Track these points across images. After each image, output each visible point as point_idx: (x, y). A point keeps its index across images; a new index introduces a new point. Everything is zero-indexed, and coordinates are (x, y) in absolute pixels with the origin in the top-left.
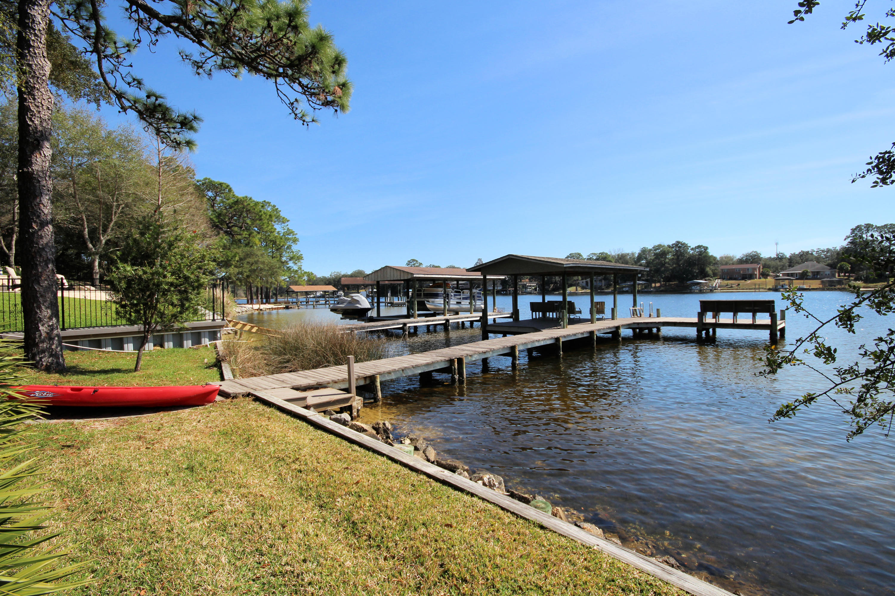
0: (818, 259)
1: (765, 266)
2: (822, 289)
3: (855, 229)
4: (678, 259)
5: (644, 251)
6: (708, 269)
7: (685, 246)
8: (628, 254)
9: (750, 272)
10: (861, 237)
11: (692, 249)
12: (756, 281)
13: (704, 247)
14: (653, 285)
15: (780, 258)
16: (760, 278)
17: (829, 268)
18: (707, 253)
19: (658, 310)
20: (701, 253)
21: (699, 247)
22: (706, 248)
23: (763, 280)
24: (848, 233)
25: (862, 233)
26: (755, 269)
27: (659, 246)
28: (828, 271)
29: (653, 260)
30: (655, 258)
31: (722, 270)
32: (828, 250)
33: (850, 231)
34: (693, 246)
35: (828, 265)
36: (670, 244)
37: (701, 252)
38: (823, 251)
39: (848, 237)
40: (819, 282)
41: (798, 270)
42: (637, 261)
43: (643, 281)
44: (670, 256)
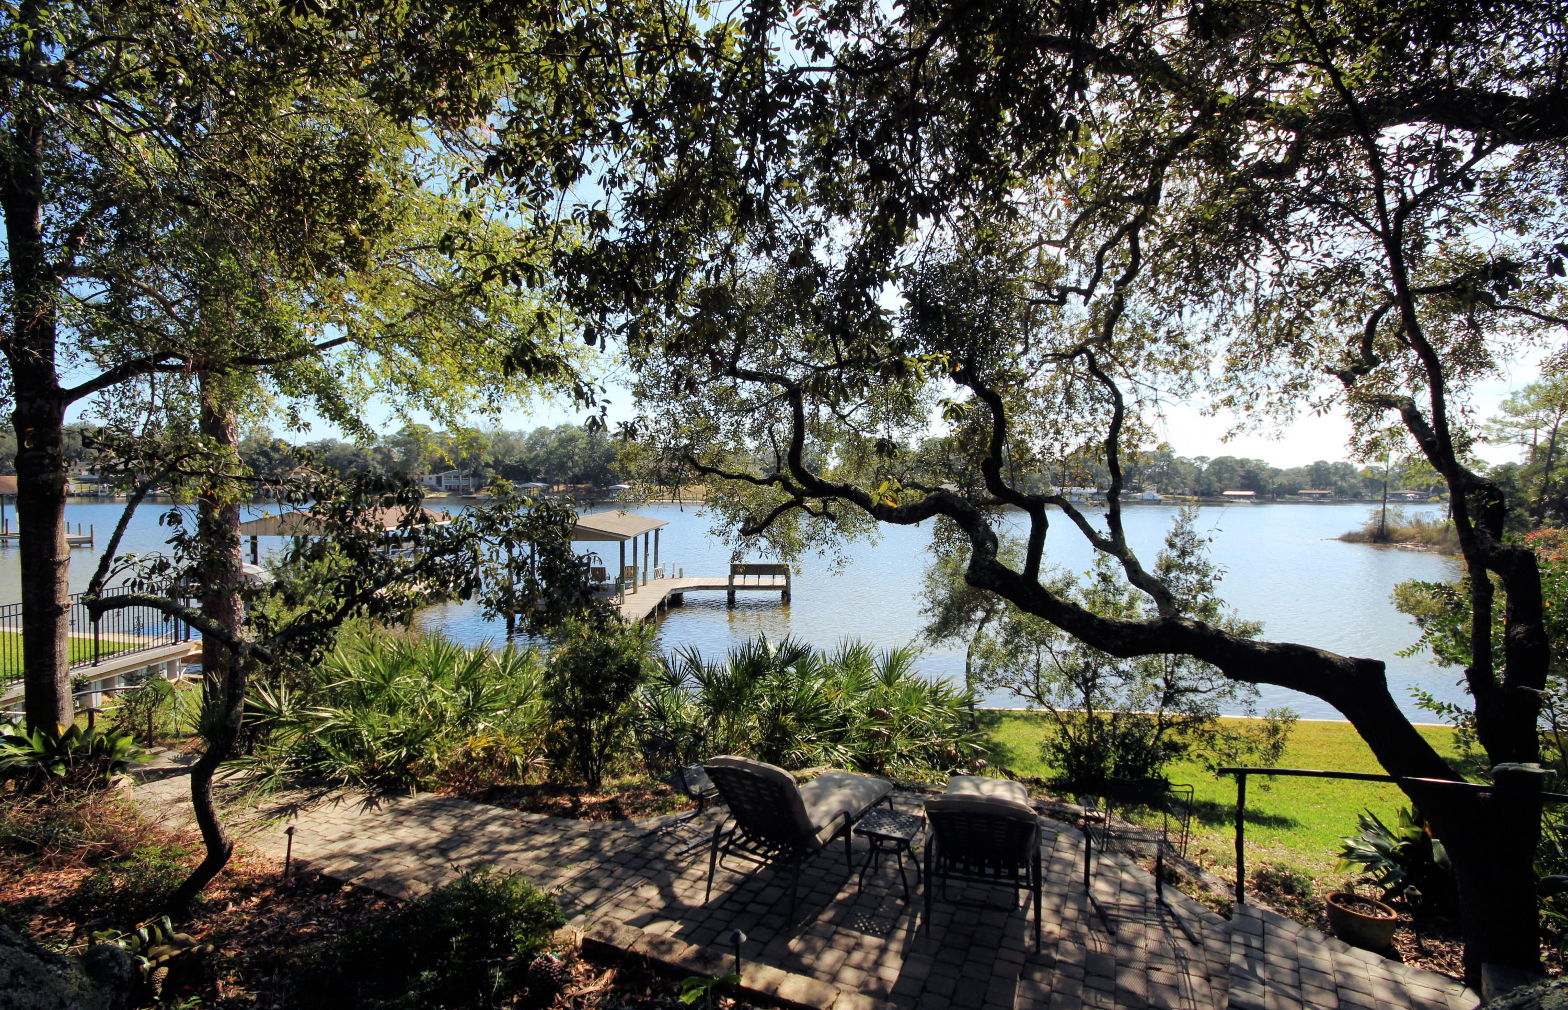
4: (593, 450)
5: (542, 432)
7: (603, 428)
8: (513, 433)
14: (556, 488)
27: (567, 426)
29: (556, 449)
30: (560, 445)
42: (531, 449)
43: (538, 480)
44: (582, 444)
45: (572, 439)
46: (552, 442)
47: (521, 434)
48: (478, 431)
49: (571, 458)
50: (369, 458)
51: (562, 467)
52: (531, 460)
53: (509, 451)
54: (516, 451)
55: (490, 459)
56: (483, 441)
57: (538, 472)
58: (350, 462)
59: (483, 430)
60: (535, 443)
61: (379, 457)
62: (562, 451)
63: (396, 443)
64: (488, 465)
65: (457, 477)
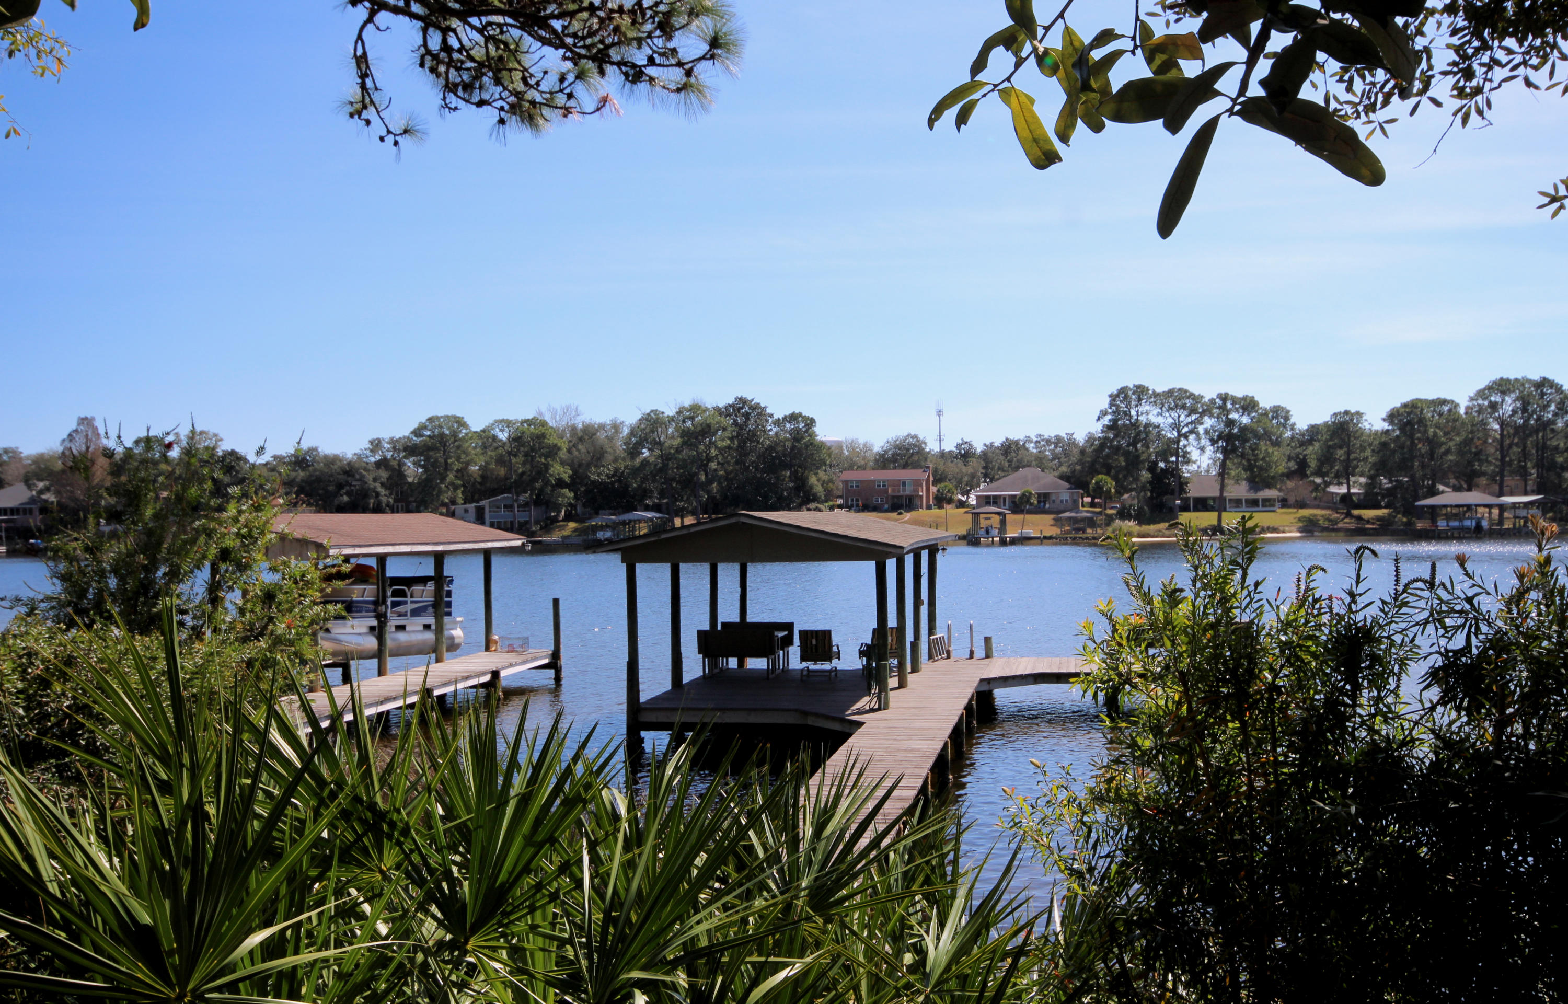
0: (1040, 462)
1: (939, 479)
2: (1061, 540)
3: (1117, 396)
4: (742, 451)
5: (653, 422)
6: (813, 480)
7: (758, 411)
8: (602, 427)
9: (908, 490)
10: (1127, 414)
11: (777, 423)
12: (922, 513)
13: (805, 419)
14: (677, 522)
15: (965, 454)
16: (929, 507)
17: (1067, 485)
18: (812, 435)
19: (987, 640)
20: (797, 436)
21: (793, 417)
22: (810, 422)
23: (935, 511)
24: (1105, 403)
25: (1128, 406)
26: (917, 483)
27: (695, 409)
28: (1064, 493)
29: (678, 451)
30: (684, 443)
31: (846, 482)
32: (1058, 440)
33: (1108, 399)
34: (779, 414)
35: (1062, 477)
36: (721, 405)
37: (798, 430)
38: (1048, 442)
39: (1104, 413)
40: (1048, 518)
41: (1009, 488)
42: (633, 452)
43: (647, 508)
44: (721, 439)
45: (706, 430)
46: (671, 437)
47: (616, 427)
48: (544, 424)
49: (704, 466)
50: (369, 478)
51: (689, 483)
52: (636, 471)
53: (598, 456)
54: (609, 457)
55: (565, 473)
56: (552, 440)
57: (646, 493)
58: (340, 486)
59: (552, 424)
60: (640, 444)
61: (384, 474)
62: (686, 453)
63: (410, 449)
64: (561, 483)
65: (509, 507)
